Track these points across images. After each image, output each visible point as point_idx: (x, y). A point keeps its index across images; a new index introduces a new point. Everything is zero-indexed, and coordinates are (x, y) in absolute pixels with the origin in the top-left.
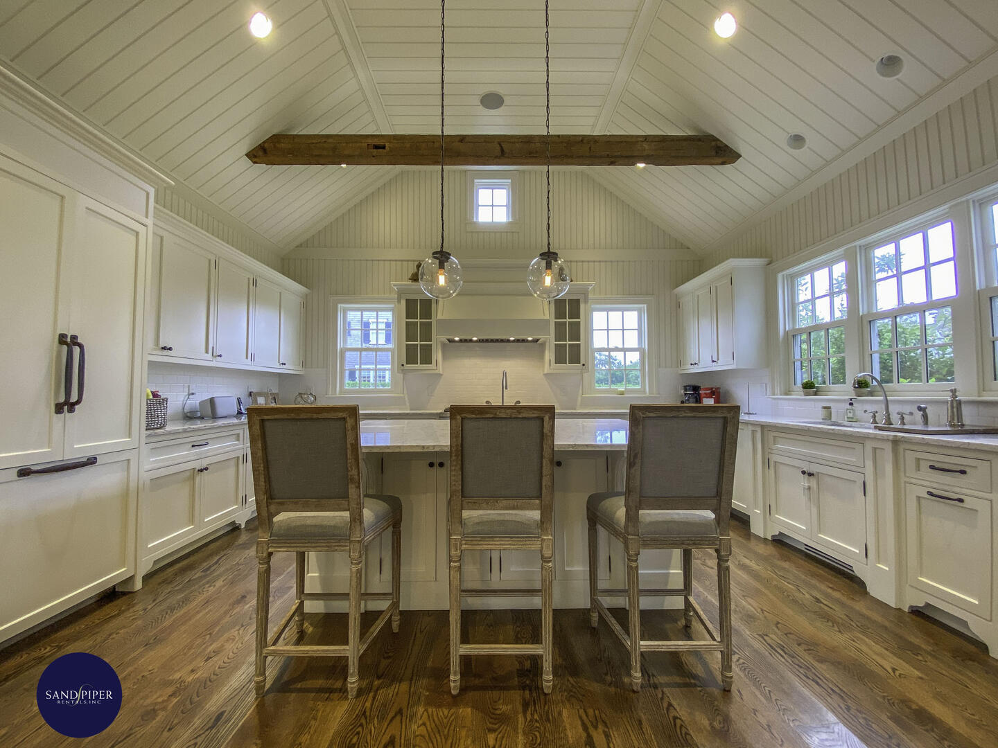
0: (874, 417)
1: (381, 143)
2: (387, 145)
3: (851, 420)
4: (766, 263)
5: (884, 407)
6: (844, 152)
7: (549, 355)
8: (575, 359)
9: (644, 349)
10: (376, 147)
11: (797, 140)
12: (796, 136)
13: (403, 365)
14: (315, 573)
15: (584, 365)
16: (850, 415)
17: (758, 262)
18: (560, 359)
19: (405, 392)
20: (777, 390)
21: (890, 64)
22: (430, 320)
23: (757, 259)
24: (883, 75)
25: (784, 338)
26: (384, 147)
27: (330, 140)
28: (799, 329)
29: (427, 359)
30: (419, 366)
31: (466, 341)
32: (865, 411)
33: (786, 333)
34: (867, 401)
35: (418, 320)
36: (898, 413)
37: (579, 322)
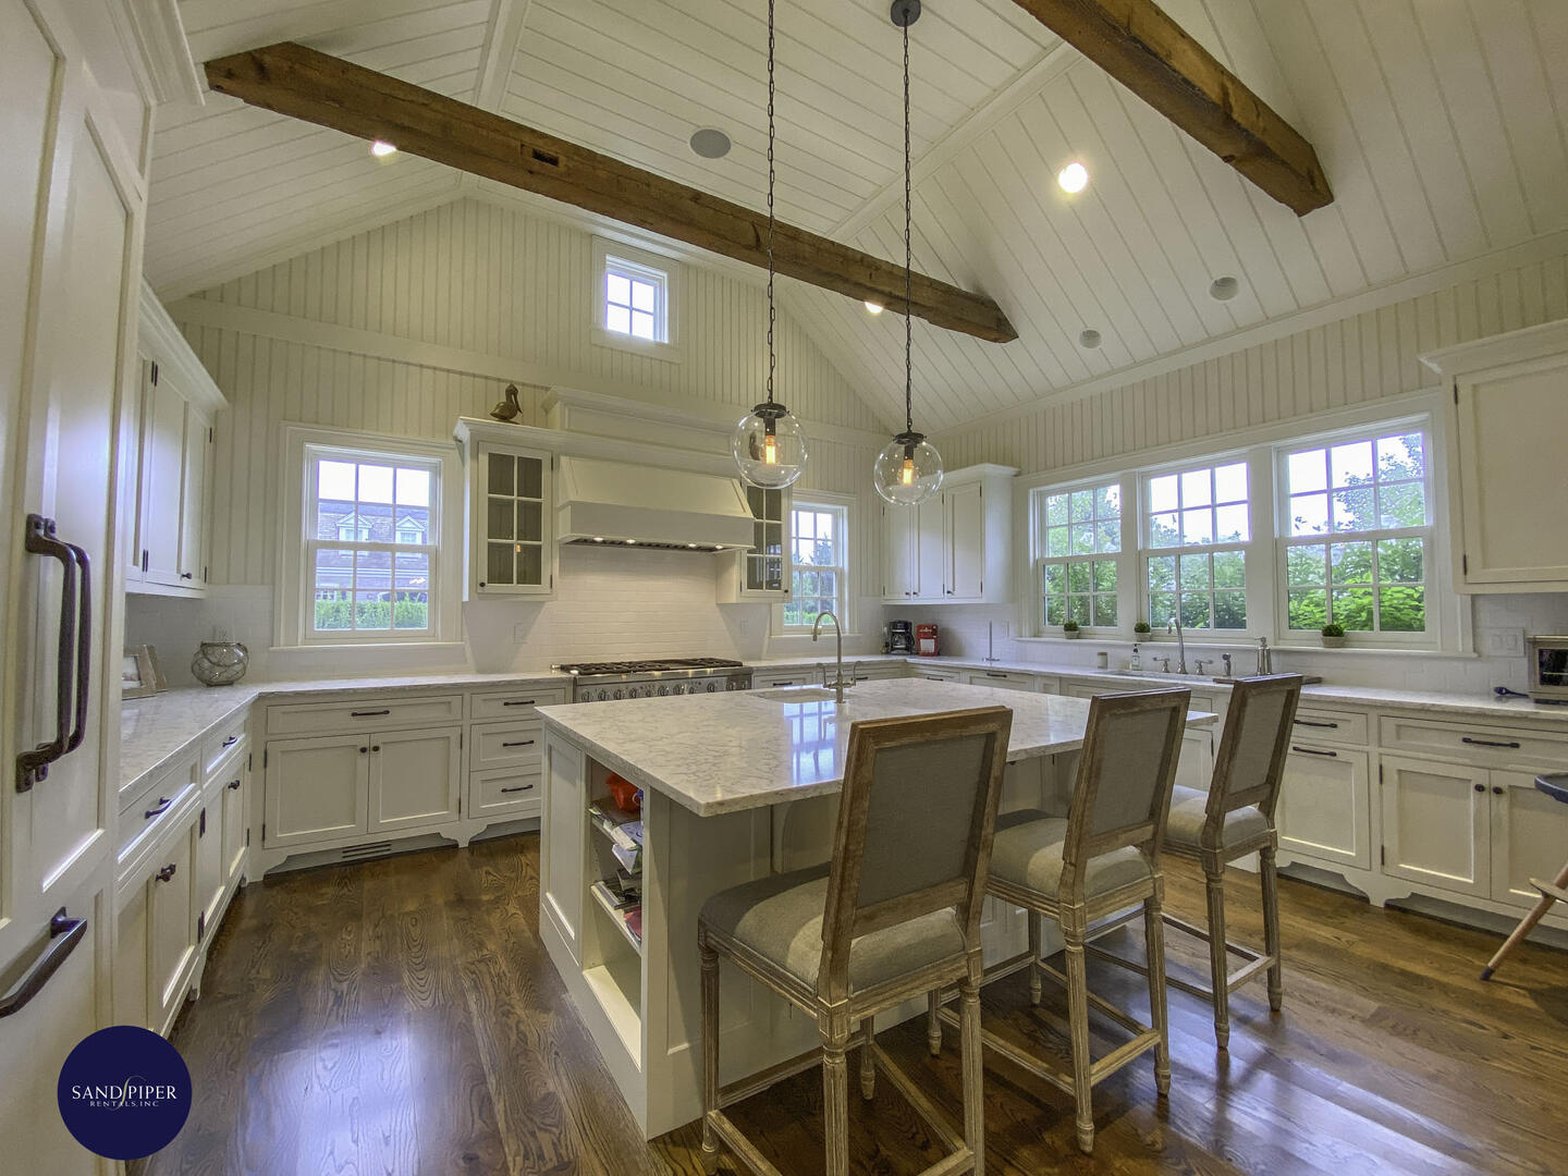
0: (1166, 665)
1: (550, 151)
2: (562, 159)
3: (1137, 668)
4: (1014, 473)
5: (1179, 654)
6: (1136, 364)
7: (737, 574)
8: (774, 583)
9: (842, 569)
10: (538, 156)
11: (1091, 337)
12: (1089, 332)
13: (482, 585)
14: (680, 1043)
15: (786, 591)
16: (1136, 663)
17: (1009, 471)
18: (753, 584)
19: (466, 636)
20: (1026, 630)
21: (1224, 286)
22: (539, 500)
23: (1006, 468)
24: (1215, 296)
25: (1033, 570)
26: (554, 161)
27: (438, 106)
28: (1049, 559)
29: (531, 574)
30: (515, 587)
31: (585, 541)
32: (1155, 659)
33: (1036, 562)
34: (1153, 647)
35: (515, 497)
36: (1196, 662)
37: (780, 525)
